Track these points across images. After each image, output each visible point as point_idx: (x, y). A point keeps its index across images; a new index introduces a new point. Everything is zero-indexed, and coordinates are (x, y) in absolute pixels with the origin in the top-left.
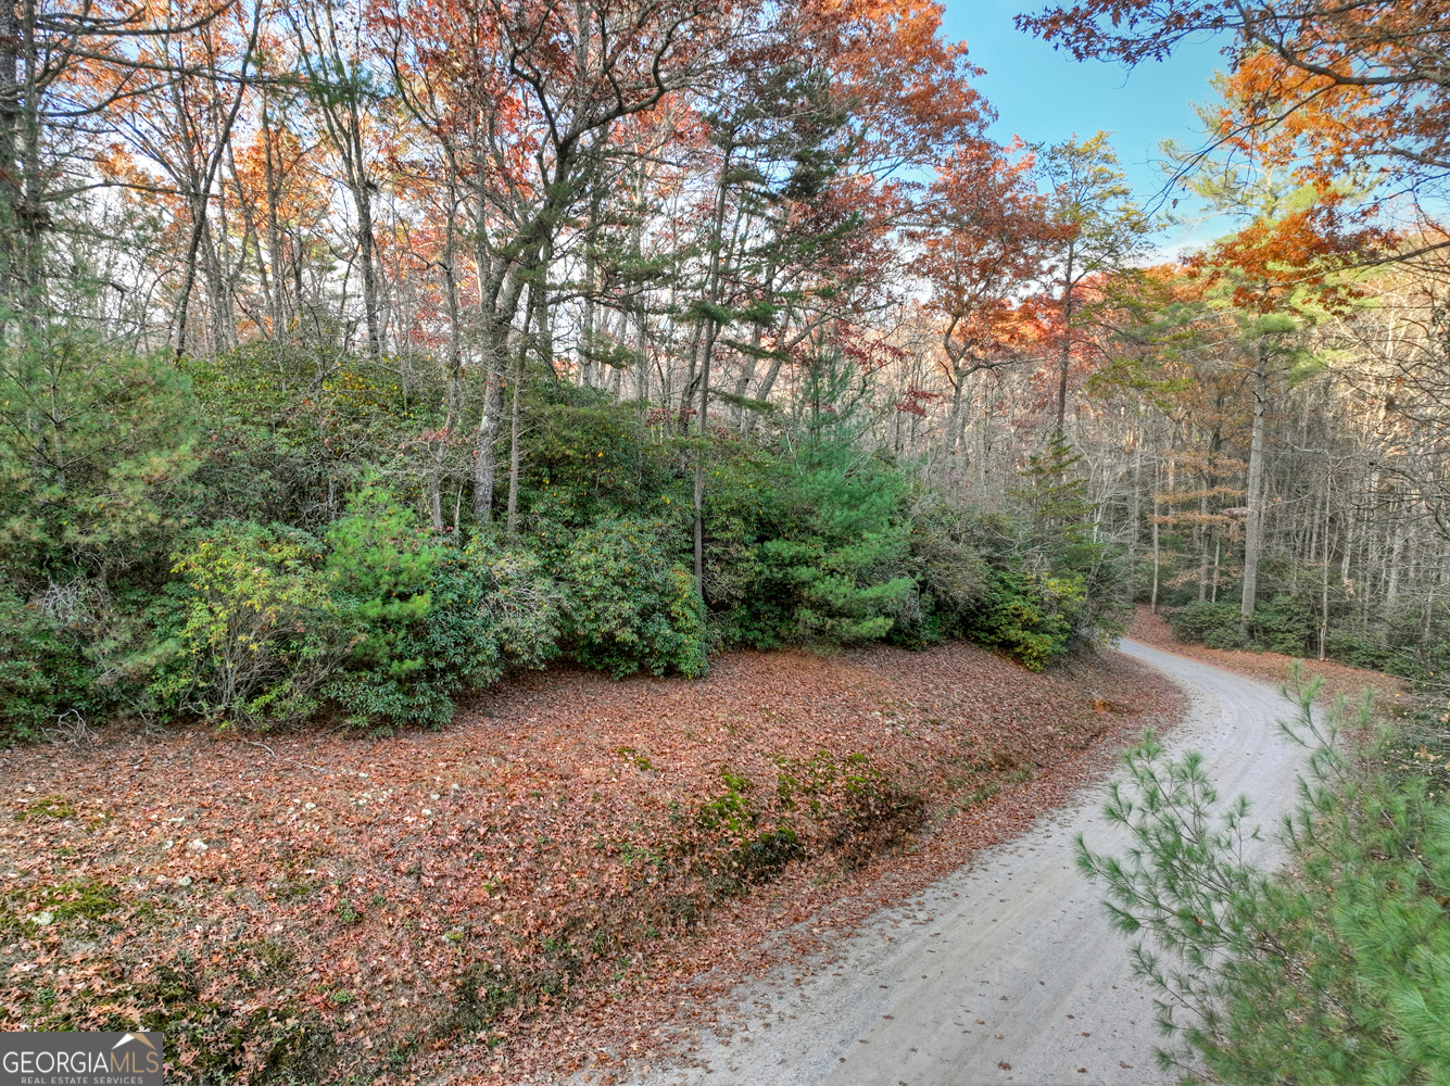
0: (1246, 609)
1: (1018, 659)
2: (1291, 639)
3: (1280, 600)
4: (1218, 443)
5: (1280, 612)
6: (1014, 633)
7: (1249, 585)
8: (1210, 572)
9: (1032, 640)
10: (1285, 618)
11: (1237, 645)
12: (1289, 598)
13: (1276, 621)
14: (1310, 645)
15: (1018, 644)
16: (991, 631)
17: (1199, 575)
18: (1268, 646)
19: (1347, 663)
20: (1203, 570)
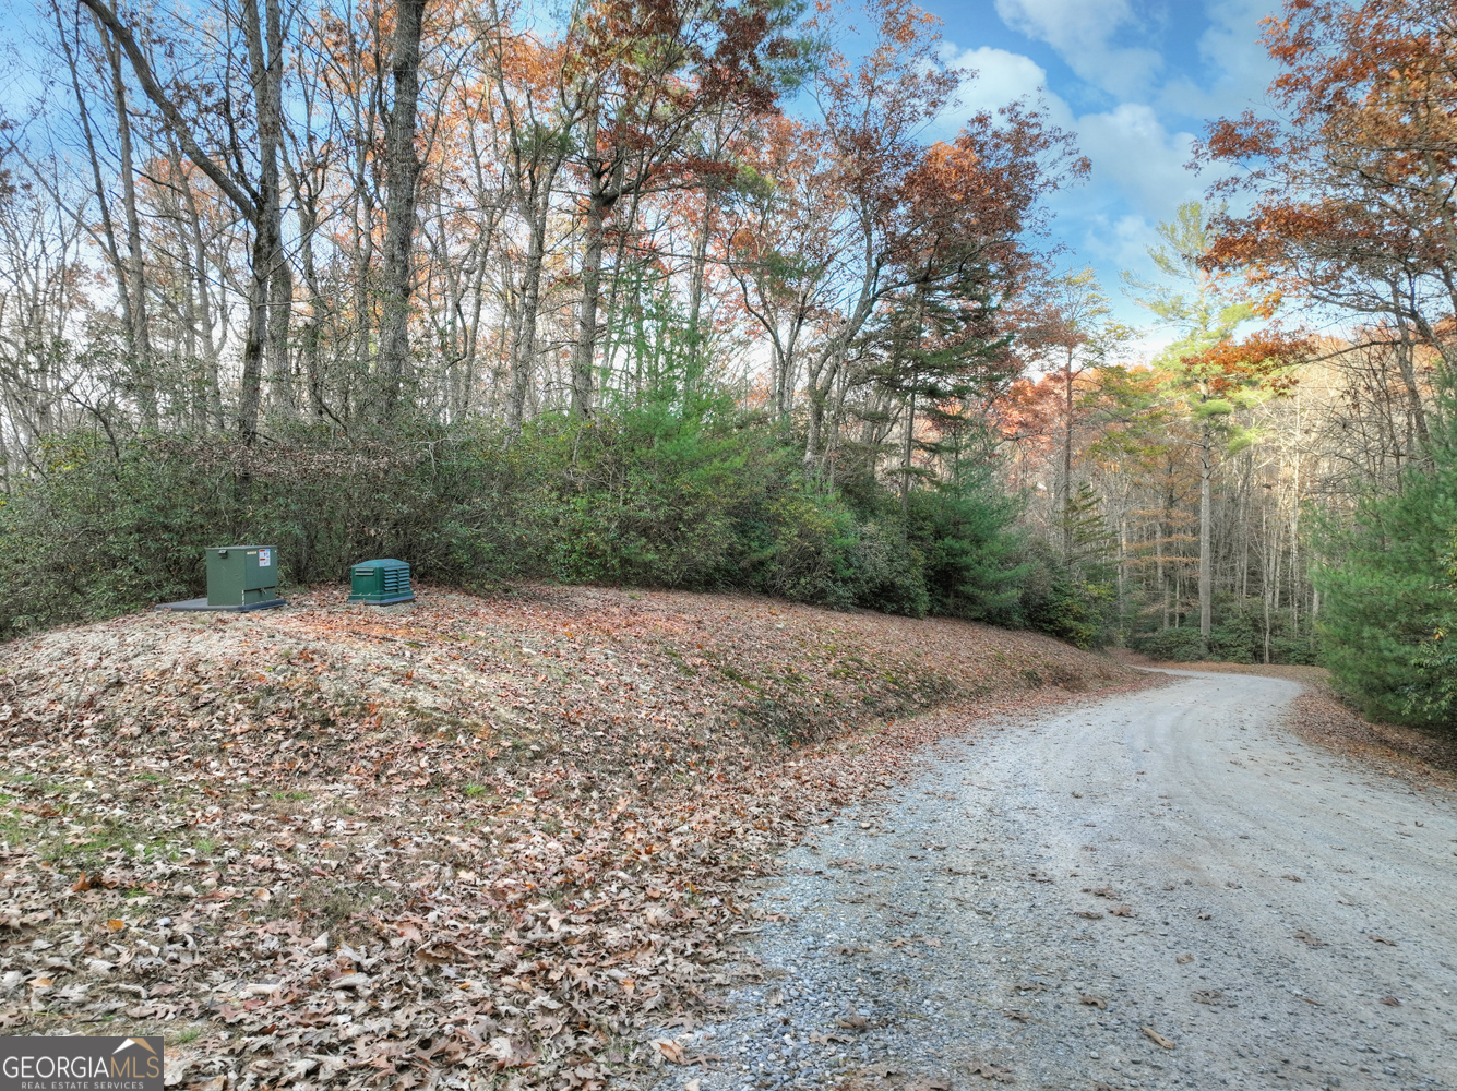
0: (1205, 629)
1: (1071, 642)
2: (1242, 651)
3: (1231, 621)
4: (1171, 501)
5: (1231, 631)
6: (1069, 622)
7: (1205, 612)
8: (1172, 605)
9: (1081, 627)
10: (1235, 635)
11: (1201, 658)
12: (1236, 620)
13: (1228, 639)
14: (1257, 656)
15: (1071, 630)
16: (1051, 622)
17: (1163, 606)
18: (1224, 658)
19: (1288, 663)
20: (1167, 601)
